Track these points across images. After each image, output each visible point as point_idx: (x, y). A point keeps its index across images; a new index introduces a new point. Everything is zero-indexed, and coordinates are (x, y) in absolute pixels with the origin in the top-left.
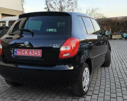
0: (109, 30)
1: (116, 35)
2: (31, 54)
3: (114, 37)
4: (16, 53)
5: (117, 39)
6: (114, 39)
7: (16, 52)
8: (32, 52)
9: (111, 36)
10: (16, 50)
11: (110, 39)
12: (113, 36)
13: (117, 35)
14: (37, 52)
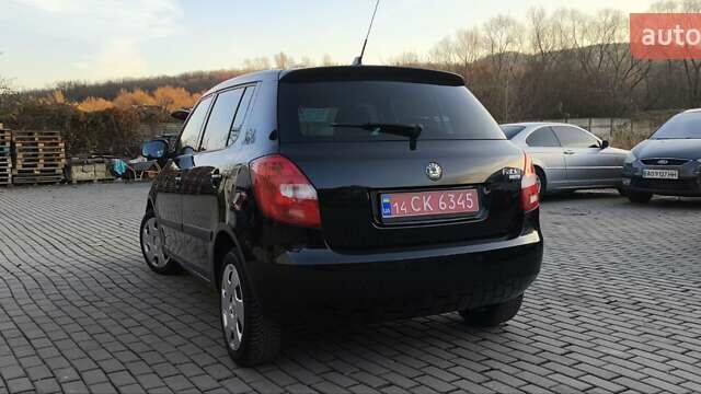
0: (56, 144)
1: (86, 168)
2: (443, 206)
3: (77, 174)
4: (388, 211)
5: (90, 181)
6: (80, 182)
7: (387, 206)
8: (447, 200)
9: (67, 169)
10: (386, 201)
11: (63, 182)
12: (74, 169)
13: (92, 167)
14: (464, 198)
